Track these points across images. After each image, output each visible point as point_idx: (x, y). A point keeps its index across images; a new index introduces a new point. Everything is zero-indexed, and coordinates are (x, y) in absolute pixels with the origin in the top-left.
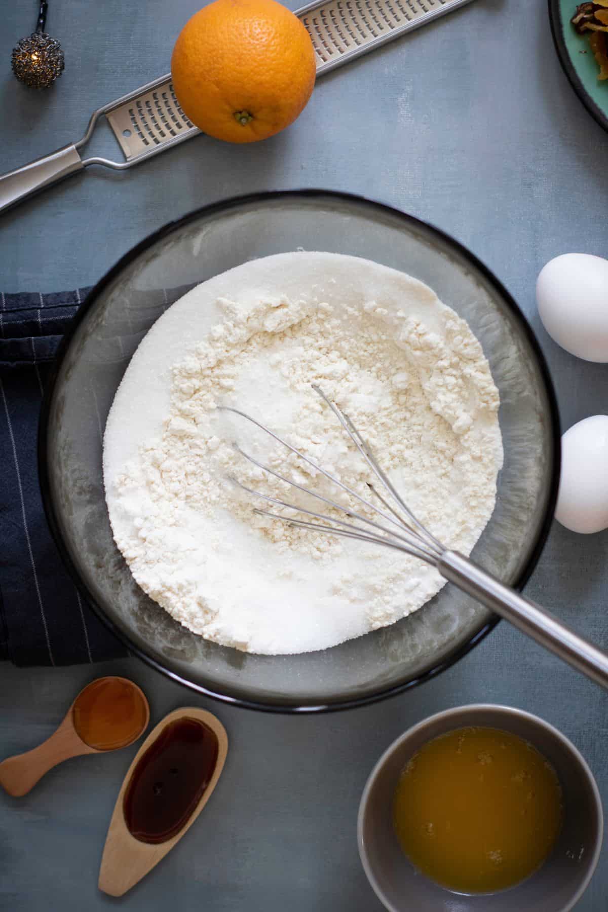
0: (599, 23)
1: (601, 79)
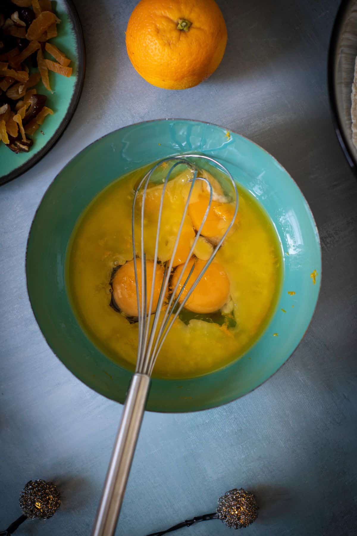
0: (19, 132)
1: (52, 111)
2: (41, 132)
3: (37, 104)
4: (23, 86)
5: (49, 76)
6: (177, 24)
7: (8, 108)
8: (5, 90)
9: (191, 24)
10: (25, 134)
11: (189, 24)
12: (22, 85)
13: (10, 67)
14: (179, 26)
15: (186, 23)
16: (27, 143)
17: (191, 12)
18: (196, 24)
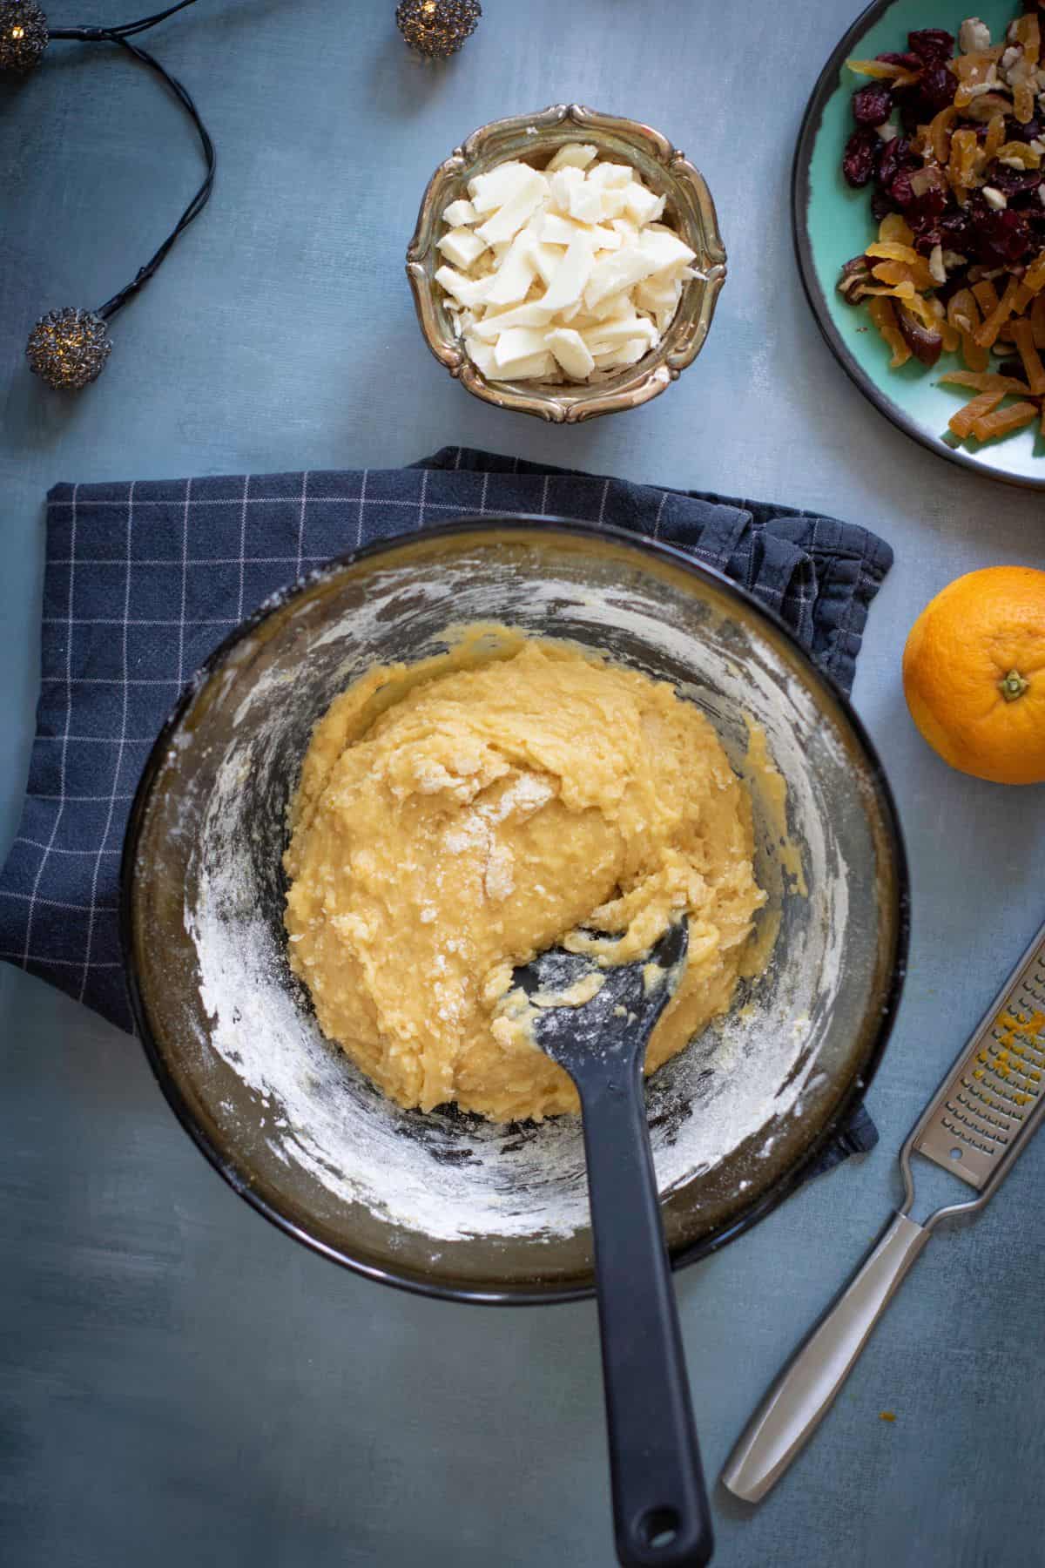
0: (880, 284)
1: (895, 365)
2: (865, 329)
3: (920, 340)
4: (968, 329)
5: (970, 388)
6: (1022, 675)
7: (937, 282)
8: (973, 289)
9: (1007, 701)
10: (873, 296)
11: (1010, 696)
12: (971, 327)
13: (1014, 315)
14: (1016, 676)
15: (1013, 692)
16: (853, 292)
17: (1028, 711)
18: (1002, 708)
